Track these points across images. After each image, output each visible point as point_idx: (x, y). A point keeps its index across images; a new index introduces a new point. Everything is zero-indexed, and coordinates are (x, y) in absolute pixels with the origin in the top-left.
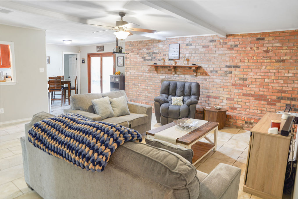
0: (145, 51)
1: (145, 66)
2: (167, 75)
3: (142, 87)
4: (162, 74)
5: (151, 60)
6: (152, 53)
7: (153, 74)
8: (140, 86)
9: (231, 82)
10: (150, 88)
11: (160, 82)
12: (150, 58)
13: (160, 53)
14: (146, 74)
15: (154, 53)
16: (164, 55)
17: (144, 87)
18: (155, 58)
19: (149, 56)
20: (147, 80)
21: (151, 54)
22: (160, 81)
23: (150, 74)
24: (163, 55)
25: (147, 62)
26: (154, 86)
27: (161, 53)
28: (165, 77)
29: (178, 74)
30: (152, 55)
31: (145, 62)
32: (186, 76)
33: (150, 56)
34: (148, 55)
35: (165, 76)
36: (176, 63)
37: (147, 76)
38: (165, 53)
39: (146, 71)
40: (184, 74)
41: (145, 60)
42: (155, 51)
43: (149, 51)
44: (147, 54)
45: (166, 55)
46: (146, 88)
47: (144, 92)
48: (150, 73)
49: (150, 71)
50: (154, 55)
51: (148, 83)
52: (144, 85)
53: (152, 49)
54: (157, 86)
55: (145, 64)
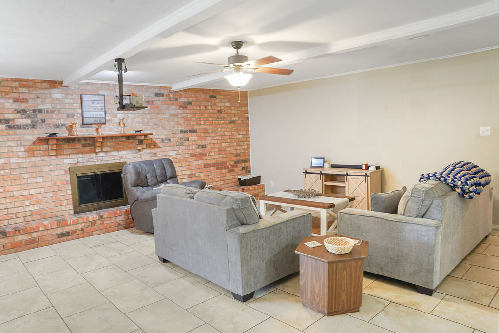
0: (6, 104)
1: (13, 141)
2: (81, 156)
3: (8, 194)
4: (69, 154)
5: (33, 127)
6: (34, 111)
7: (42, 158)
8: (3, 194)
9: (190, 152)
10: (39, 191)
11: (66, 173)
12: (28, 122)
13: (56, 112)
14: (20, 161)
15: (40, 111)
16: (68, 116)
17: (15, 193)
18: (43, 121)
19: (22, 118)
20: (24, 176)
21: (30, 113)
23: (33, 159)
24: (65, 115)
25: (18, 131)
26: (49, 184)
27: (59, 112)
28: (76, 160)
29: (107, 151)
30: (35, 116)
31: (11, 131)
32: (122, 153)
33: (29, 117)
34: (19, 115)
35: (78, 158)
36: (97, 130)
37: (25, 166)
38: (70, 112)
39: (19, 153)
40: (118, 150)
41: (10, 127)
42: (40, 107)
43: (24, 106)
44: (18, 112)
45: (73, 116)
46: (26, 192)
47: (17, 204)
48: (34, 156)
49: (33, 151)
50: (40, 116)
51: (30, 181)
52: (18, 187)
53: (30, 101)
54: (58, 183)
55: (13, 136)
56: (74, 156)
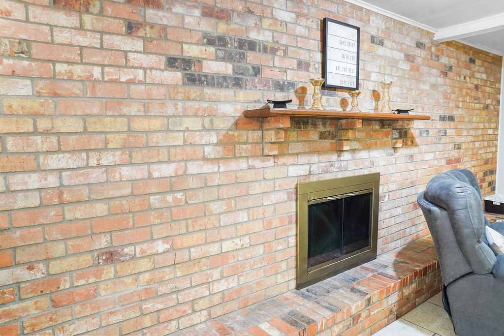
0: (188, 19)
1: (195, 115)
2: (315, 158)
3: (183, 256)
4: (297, 154)
5: (238, 83)
6: (241, 44)
7: (251, 162)
8: (171, 255)
9: (446, 156)
10: (238, 242)
11: (289, 199)
12: (226, 68)
13: (280, 53)
14: (207, 168)
15: (252, 46)
16: (300, 64)
17: (195, 253)
18: (257, 71)
19: (217, 59)
20: (215, 207)
21: (232, 46)
22: (289, 194)
23: (233, 165)
24: (295, 63)
25: (208, 91)
26: (258, 226)
27: (285, 52)
28: (307, 167)
29: (353, 151)
30: (243, 57)
31: (194, 91)
32: (374, 154)
33: (228, 58)
34: (212, 49)
35: (310, 164)
36: (344, 103)
37: (217, 182)
38: (304, 56)
39: (208, 149)
40: (369, 148)
41: (192, 80)
42: (253, 36)
43: (222, 28)
44: (210, 42)
45: (308, 65)
46: (214, 249)
47: (196, 279)
48: (235, 157)
49: (234, 144)
50: (252, 58)
51: (224, 220)
52: (199, 237)
53: (236, 19)
54: (276, 223)
55: (196, 105)
56: (303, 159)
